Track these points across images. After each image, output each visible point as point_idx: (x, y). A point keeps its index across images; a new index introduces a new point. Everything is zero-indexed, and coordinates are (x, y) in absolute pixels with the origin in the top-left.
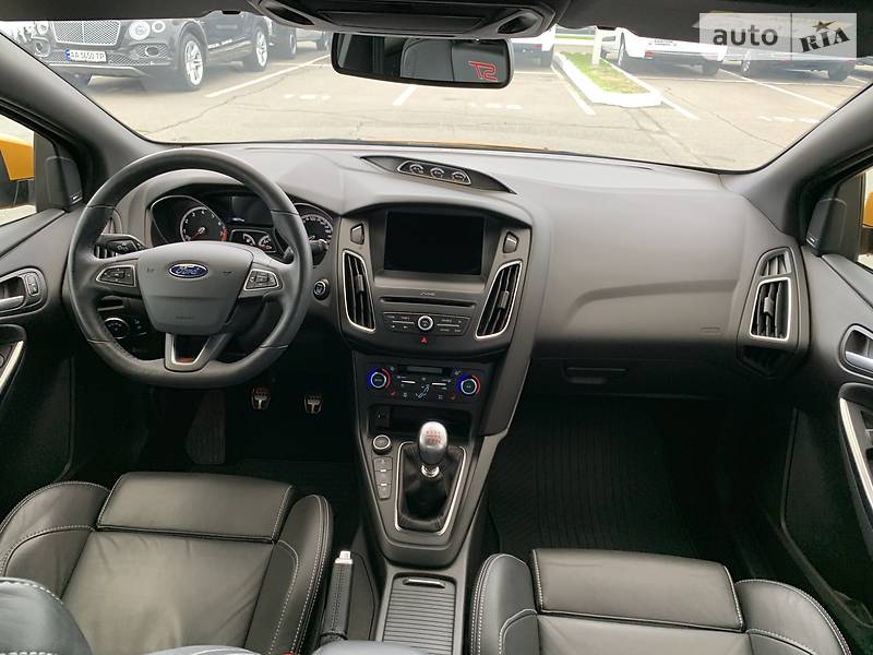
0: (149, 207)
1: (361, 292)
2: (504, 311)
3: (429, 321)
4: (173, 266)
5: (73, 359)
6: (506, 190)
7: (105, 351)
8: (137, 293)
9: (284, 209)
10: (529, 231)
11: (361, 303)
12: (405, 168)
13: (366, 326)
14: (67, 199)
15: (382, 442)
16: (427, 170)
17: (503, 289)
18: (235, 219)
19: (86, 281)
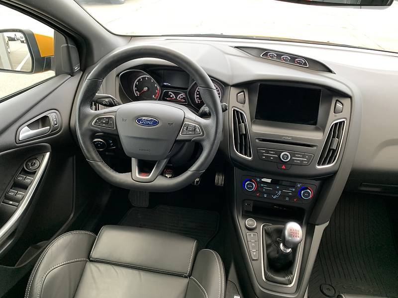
0: (118, 75)
1: (243, 134)
2: (334, 151)
3: (288, 156)
4: (139, 119)
5: (75, 157)
6: (330, 71)
7: (97, 168)
8: (117, 133)
9: (208, 87)
10: (349, 100)
11: (243, 140)
12: (266, 55)
13: (245, 155)
14: (72, 69)
15: (250, 222)
16: (279, 57)
17: (334, 137)
18: (165, 84)
19: (86, 125)
